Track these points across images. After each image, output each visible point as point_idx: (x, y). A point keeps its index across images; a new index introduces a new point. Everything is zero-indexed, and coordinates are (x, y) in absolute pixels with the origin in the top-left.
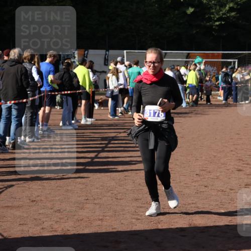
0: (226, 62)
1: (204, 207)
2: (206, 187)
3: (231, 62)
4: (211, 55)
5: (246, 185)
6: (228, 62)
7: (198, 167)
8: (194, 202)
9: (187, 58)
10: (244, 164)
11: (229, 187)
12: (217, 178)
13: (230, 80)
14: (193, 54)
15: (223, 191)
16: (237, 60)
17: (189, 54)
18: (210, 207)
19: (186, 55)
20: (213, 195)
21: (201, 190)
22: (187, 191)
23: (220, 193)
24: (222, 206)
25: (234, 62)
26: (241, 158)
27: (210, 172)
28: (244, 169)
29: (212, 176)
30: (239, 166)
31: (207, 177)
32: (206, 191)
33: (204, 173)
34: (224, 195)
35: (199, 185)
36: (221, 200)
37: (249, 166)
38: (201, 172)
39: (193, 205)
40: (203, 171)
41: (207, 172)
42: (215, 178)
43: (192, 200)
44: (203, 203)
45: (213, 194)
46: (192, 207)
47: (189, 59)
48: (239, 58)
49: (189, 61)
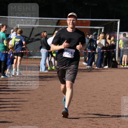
0: (93, 29)
3: (98, 29)
4: (80, 22)
6: (95, 29)
7: (50, 126)
10: (93, 124)
13: (95, 46)
14: (63, 21)
16: (103, 27)
17: (59, 20)
19: (56, 21)
25: (101, 29)
47: (59, 25)
48: (105, 25)
49: (59, 28)
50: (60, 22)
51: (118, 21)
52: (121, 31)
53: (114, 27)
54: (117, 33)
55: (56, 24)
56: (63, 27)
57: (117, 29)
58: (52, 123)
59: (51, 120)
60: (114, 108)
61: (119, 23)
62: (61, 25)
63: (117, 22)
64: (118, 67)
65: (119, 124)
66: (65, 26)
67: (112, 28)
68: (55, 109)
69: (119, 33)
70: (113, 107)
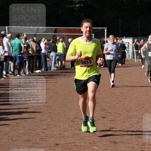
2: (80, 130)
8: (73, 142)
9: (55, 33)
10: (106, 113)
14: (59, 29)
16: (93, 34)
17: (56, 29)
18: (85, 145)
19: (54, 30)
21: (77, 133)
22: (66, 134)
24: (94, 144)
26: (103, 109)
27: (81, 119)
28: (107, 117)
30: (103, 114)
31: (80, 123)
32: (80, 133)
33: (77, 120)
34: (95, 136)
35: (75, 129)
36: (93, 140)
37: (110, 114)
38: (75, 119)
39: (72, 144)
41: (79, 119)
43: (71, 140)
44: (80, 143)
45: (86, 135)
46: (71, 145)
47: (56, 33)
50: (57, 30)
51: (105, 29)
53: (102, 34)
55: (53, 32)
56: (61, 34)
58: (73, 113)
59: (71, 110)
60: (118, 100)
62: (59, 33)
65: (127, 112)
69: (106, 39)
70: (117, 98)
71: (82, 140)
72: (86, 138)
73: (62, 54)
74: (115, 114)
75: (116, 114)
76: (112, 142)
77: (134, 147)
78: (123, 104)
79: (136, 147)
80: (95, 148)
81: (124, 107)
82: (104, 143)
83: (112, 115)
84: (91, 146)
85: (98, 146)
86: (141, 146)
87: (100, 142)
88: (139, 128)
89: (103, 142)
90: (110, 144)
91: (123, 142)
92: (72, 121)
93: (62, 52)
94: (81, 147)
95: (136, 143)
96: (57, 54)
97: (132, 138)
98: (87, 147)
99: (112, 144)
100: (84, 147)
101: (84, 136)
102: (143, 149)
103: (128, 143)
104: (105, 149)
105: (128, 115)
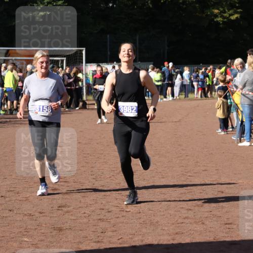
0: (53, 60)
1: (4, 235)
2: (11, 211)
3: (58, 61)
5: (59, 207)
6: (55, 60)
7: (5, 187)
10: (61, 182)
11: (39, 210)
12: (25, 200)
14: (13, 51)
15: (30, 215)
16: (65, 58)
17: (8, 50)
18: (11, 235)
19: (5, 52)
20: (17, 221)
21: (4, 215)
23: (27, 217)
24: (25, 233)
25: (62, 61)
27: (18, 193)
28: (60, 188)
29: (19, 198)
31: (14, 199)
32: (9, 216)
33: (11, 194)
34: (31, 220)
35: (3, 209)
36: (27, 226)
37: (66, 184)
38: (8, 194)
40: (10, 192)
41: (15, 193)
42: (22, 200)
44: (4, 231)
45: (18, 219)
47: (8, 57)
48: (67, 55)
49: (8, 60)
50: (10, 52)
51: (83, 50)
52: (87, 62)
53: (78, 57)
54: (82, 65)
55: (4, 55)
56: (14, 58)
57: (82, 59)
58: (8, 183)
59: (6, 178)
60: (86, 161)
61: (84, 52)
62: (11, 57)
63: (81, 51)
64: (87, 108)
65: (94, 180)
66: (16, 57)
67: (76, 59)
68: (12, 164)
69: (85, 65)
70: (85, 159)
71: (8, 227)
72: (16, 224)
73: (13, 90)
74: (73, 183)
75: (75, 183)
76: (54, 230)
77: (87, 235)
78: (92, 167)
79: (91, 235)
80: (26, 239)
81: (92, 171)
82: (43, 231)
83: (69, 185)
84: (19, 237)
85: (31, 236)
86: (99, 235)
87: (36, 229)
88: (104, 205)
89: (41, 230)
90: (51, 232)
91: (74, 228)
92: (2, 196)
93: (12, 86)
94: (3, 238)
95: (93, 230)
96: (5, 89)
97: (89, 220)
98: (13, 238)
99: (55, 233)
100: (8, 238)
101: (13, 220)
102: (102, 238)
103: (81, 230)
104: (41, 241)
105: (94, 184)
